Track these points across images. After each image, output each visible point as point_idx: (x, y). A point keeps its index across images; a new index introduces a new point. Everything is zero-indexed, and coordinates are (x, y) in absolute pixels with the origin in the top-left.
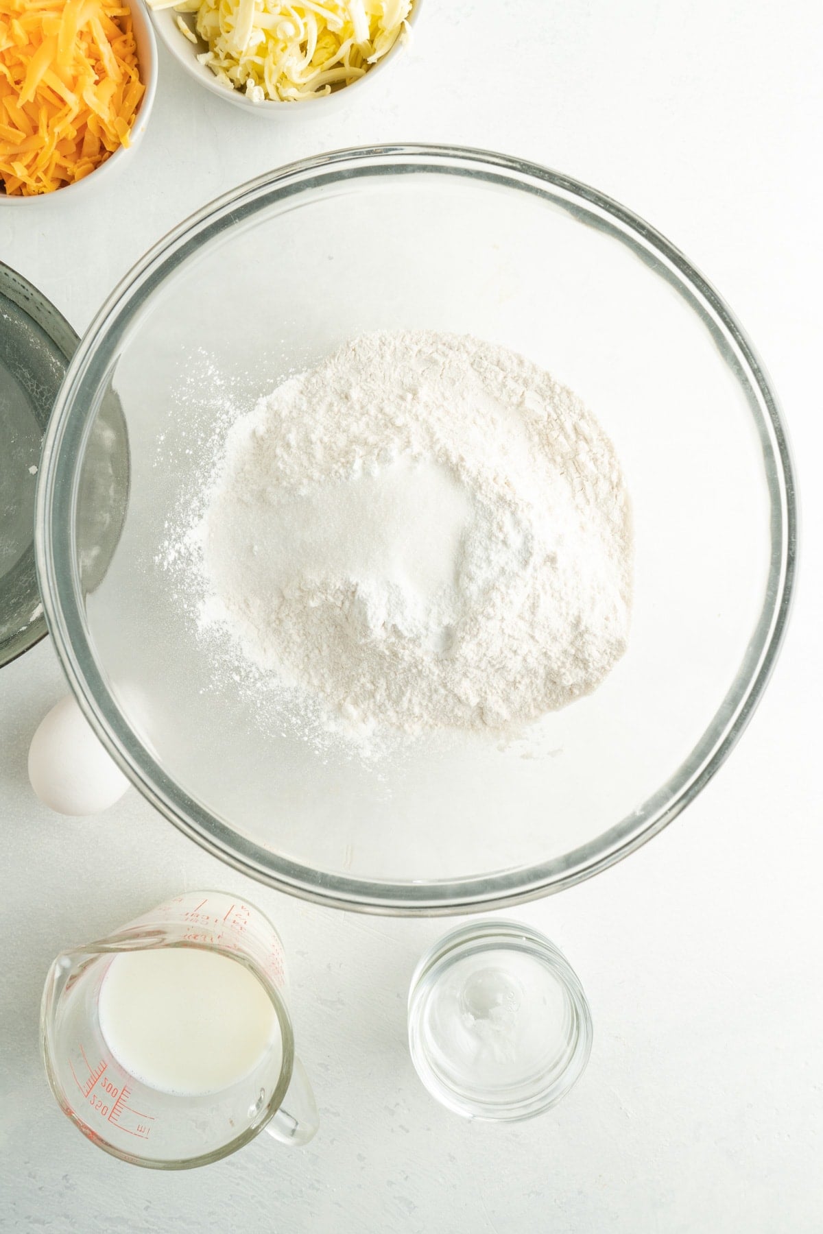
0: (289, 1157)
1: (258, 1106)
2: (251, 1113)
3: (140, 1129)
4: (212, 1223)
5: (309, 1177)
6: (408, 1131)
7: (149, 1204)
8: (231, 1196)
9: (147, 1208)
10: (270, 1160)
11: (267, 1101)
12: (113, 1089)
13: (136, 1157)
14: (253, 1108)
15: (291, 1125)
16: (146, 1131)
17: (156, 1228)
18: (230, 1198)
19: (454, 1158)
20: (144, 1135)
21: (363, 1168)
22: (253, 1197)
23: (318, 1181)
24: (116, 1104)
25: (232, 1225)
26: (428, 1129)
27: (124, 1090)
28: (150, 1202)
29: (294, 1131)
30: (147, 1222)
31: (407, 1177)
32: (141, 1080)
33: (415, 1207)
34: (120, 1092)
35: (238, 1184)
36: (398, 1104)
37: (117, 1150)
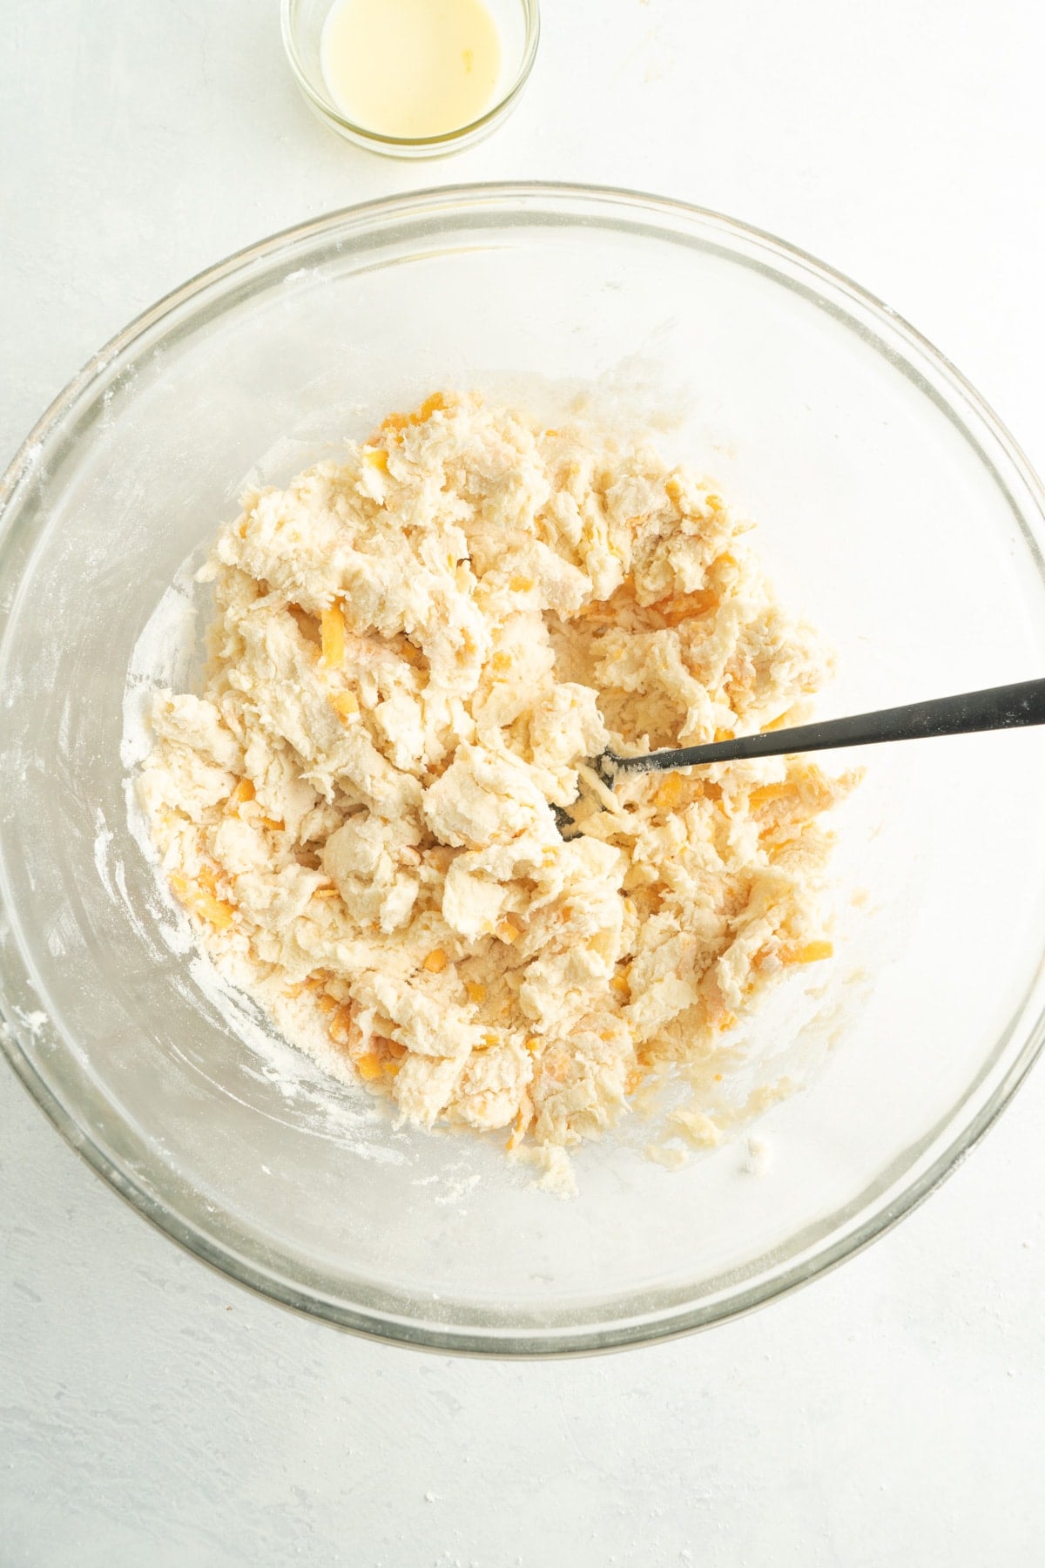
4: (155, 1422)
7: (63, 1390)
8: (187, 1381)
9: (59, 1395)
17: (70, 1426)
18: (185, 1384)
22: (219, 1383)
25: (186, 1426)
28: (65, 1387)
30: (58, 1416)
33: (460, 1408)
35: (198, 1364)
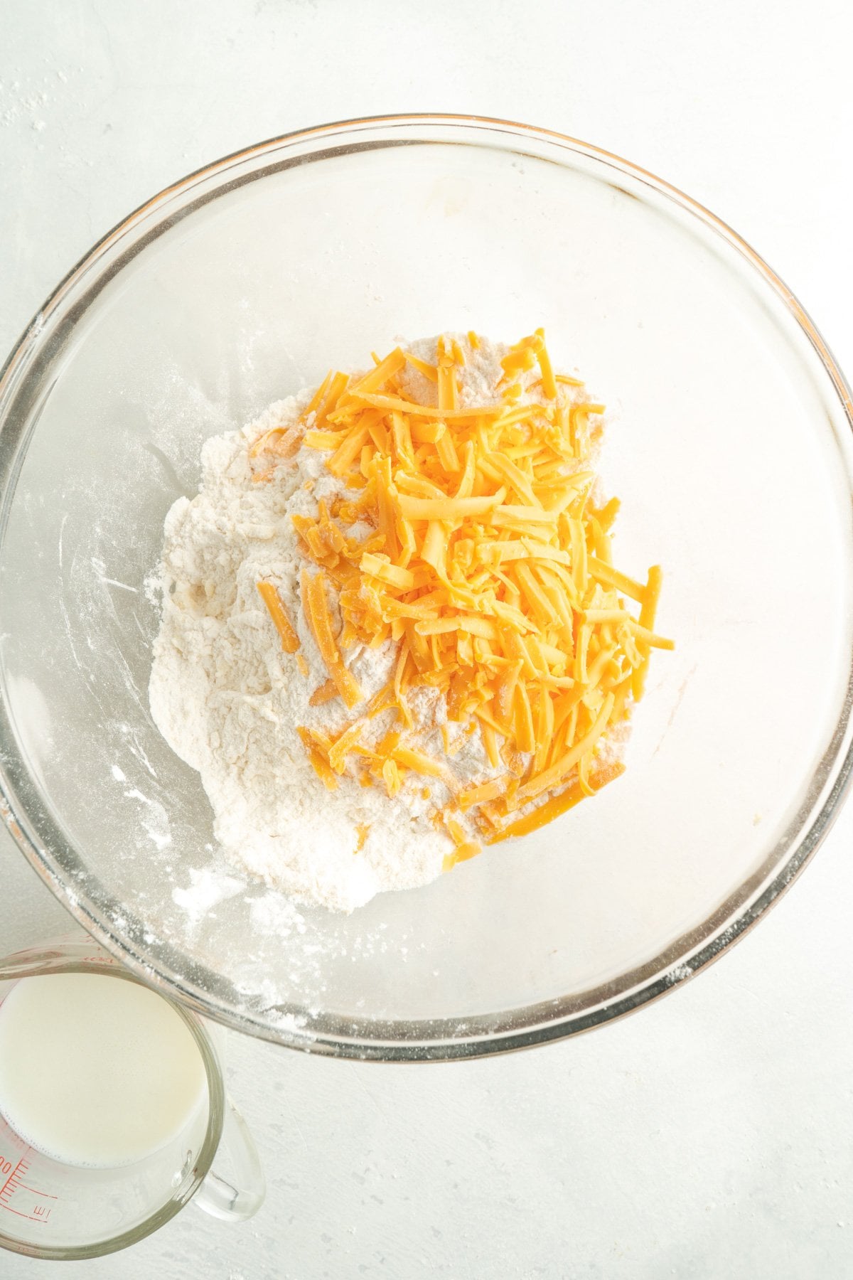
0: (238, 1242)
1: (184, 1173)
2: (174, 1180)
3: (37, 1211)
5: (264, 1266)
6: (381, 1202)
10: (216, 1248)
11: (193, 1164)
12: (4, 1163)
13: (27, 1245)
14: (178, 1175)
15: (229, 1195)
16: (45, 1214)
19: (439, 1233)
20: (43, 1218)
21: (329, 1251)
23: (276, 1271)
24: (8, 1182)
26: (407, 1199)
27: (20, 1164)
29: (232, 1202)
31: (383, 1259)
32: (43, 1152)
34: (14, 1165)
36: (368, 1170)
37: (14, 1241)
